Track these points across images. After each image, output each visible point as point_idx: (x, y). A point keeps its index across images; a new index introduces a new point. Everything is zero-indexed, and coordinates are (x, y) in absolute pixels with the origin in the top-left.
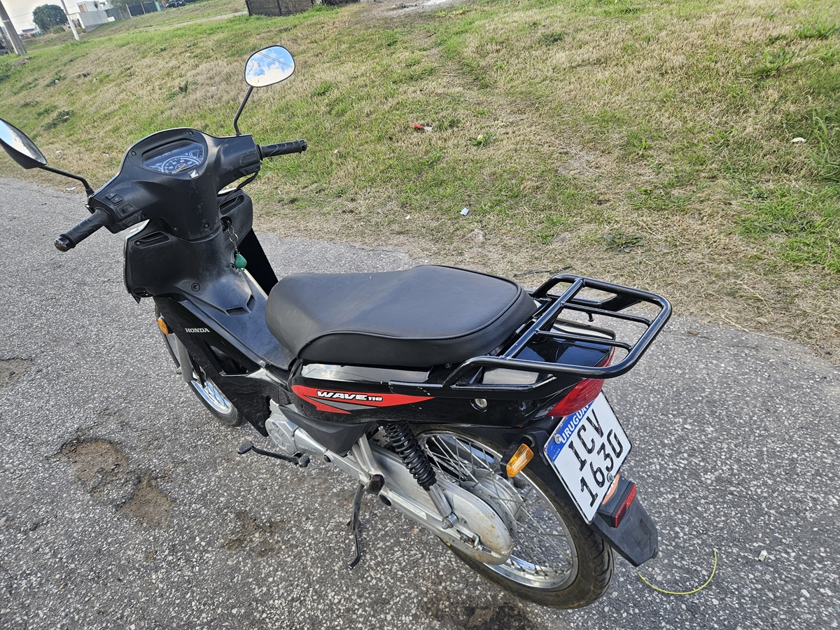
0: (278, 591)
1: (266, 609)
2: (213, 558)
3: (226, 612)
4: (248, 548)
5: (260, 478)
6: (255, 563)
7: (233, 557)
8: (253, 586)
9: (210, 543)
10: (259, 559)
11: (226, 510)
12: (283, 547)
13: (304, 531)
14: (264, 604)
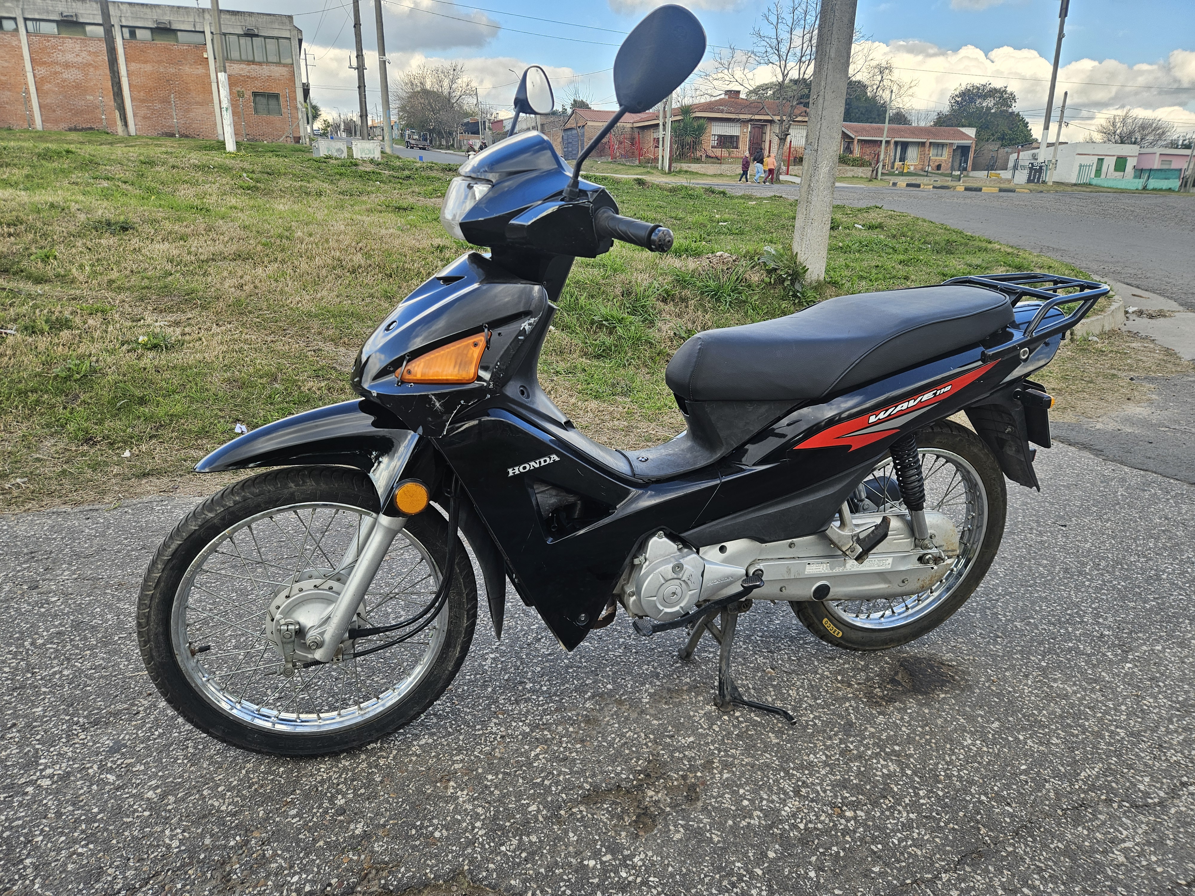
0: (773, 802)
1: (793, 821)
2: (650, 853)
3: (766, 865)
4: (668, 809)
5: (537, 755)
6: (704, 809)
7: (670, 830)
8: (744, 823)
9: (614, 849)
10: (700, 804)
11: (562, 812)
12: (699, 774)
13: (690, 747)
14: (781, 822)
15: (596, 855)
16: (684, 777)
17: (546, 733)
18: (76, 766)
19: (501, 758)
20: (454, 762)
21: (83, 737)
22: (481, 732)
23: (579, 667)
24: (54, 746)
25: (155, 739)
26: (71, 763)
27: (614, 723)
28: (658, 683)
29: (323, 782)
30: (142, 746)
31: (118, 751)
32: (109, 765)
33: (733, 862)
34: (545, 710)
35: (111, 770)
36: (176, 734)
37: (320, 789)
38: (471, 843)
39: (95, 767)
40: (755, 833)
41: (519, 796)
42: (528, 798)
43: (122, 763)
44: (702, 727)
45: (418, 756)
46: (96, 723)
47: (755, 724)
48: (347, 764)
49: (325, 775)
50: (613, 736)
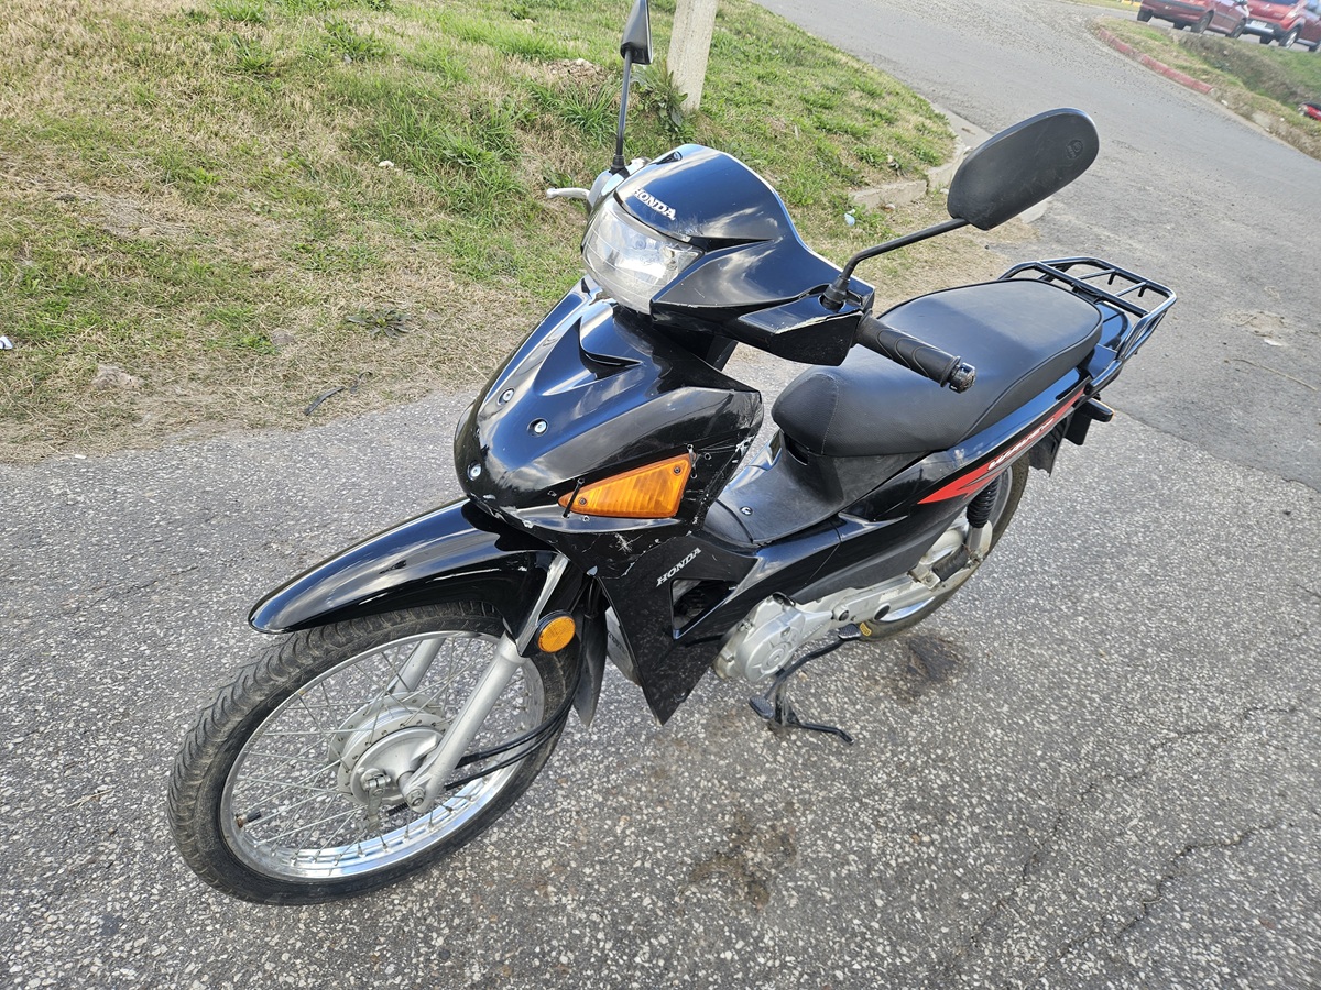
1: (884, 859)
5: (623, 831)
6: (805, 864)
7: (783, 896)
8: (844, 872)
9: (743, 933)
10: (798, 857)
11: (677, 899)
12: (785, 821)
13: (766, 788)
14: (875, 862)
15: (729, 945)
16: (773, 827)
17: (621, 799)
18: (68, 966)
19: (588, 843)
20: (541, 859)
21: (51, 919)
22: (552, 811)
23: (620, 702)
24: (20, 941)
25: (158, 901)
26: (59, 963)
27: (683, 772)
28: (706, 711)
29: (404, 919)
30: (146, 915)
31: (115, 930)
32: (116, 954)
33: (851, 920)
34: (607, 767)
35: (122, 962)
36: (183, 888)
37: (406, 929)
38: (603, 960)
39: (98, 961)
40: (858, 882)
41: (627, 888)
42: (637, 890)
43: (133, 947)
44: (768, 761)
45: (498, 858)
46: (58, 891)
47: (814, 747)
48: (422, 887)
49: (403, 908)
50: (688, 789)
